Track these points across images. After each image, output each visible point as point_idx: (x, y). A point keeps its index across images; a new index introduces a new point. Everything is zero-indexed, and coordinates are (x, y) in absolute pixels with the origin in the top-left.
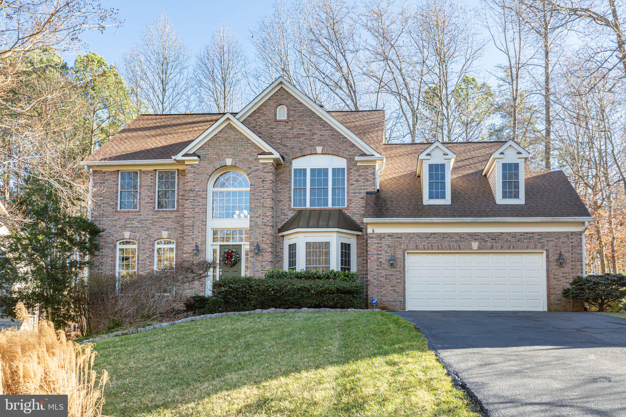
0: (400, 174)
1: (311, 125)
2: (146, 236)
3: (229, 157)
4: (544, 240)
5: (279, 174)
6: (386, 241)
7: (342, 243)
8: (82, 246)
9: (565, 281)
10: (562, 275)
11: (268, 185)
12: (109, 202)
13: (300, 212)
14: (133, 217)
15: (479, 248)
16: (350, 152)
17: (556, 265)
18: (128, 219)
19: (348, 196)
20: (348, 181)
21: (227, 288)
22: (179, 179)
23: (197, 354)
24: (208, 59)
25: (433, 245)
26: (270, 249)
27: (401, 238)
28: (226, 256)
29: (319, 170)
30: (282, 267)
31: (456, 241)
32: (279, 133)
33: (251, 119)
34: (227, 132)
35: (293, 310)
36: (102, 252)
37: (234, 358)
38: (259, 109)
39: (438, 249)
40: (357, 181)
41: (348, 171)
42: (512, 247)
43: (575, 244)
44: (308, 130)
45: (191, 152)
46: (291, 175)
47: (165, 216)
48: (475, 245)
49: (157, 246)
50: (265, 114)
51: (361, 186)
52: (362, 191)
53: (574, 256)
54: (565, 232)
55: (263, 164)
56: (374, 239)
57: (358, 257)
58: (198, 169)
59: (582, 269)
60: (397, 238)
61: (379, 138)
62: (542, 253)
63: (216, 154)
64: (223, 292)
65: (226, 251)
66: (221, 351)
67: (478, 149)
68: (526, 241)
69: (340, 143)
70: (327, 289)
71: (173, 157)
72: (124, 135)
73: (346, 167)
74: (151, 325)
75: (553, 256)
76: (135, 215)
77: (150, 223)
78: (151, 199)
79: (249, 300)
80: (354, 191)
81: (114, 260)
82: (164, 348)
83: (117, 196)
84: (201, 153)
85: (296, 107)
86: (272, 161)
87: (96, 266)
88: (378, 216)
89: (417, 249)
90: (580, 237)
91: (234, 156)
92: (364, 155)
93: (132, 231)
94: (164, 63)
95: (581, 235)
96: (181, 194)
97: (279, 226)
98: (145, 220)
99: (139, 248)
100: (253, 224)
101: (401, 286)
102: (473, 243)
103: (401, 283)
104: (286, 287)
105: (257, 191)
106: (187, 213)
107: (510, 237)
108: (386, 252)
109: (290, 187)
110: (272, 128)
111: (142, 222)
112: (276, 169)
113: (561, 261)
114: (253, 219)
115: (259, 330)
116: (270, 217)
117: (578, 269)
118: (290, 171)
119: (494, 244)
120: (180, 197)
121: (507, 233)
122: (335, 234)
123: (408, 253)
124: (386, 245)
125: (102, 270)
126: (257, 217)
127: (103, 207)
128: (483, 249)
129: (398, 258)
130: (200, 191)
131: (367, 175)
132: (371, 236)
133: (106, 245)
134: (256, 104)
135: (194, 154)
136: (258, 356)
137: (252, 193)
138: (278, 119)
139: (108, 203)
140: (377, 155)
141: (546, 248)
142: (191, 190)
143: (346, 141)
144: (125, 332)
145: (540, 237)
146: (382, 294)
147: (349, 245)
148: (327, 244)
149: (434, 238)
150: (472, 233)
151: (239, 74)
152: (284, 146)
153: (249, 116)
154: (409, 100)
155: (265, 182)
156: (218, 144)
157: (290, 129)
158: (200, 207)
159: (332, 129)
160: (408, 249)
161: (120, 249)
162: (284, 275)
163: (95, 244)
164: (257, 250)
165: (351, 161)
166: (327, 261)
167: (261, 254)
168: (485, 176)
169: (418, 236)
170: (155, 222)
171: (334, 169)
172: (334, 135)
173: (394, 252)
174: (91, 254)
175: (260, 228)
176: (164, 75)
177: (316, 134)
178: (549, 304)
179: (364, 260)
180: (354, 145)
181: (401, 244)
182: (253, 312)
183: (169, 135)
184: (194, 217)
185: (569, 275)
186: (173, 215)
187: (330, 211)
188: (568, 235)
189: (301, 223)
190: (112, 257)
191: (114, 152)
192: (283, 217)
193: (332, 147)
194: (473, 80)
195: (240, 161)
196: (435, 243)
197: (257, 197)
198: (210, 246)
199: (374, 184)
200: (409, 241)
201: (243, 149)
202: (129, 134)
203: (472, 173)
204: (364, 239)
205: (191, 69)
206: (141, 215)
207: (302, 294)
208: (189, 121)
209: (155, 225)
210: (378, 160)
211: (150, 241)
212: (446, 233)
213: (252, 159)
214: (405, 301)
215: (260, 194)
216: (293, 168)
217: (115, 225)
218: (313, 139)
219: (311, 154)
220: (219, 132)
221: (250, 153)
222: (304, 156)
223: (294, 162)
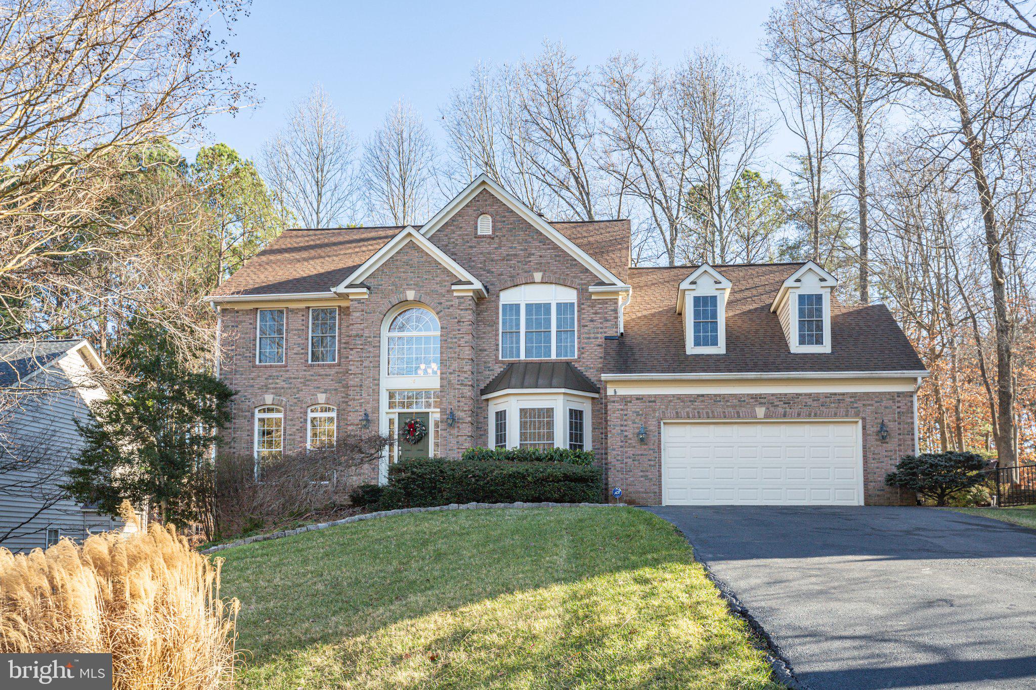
0: (653, 311)
1: (526, 241)
2: (295, 401)
3: (411, 289)
4: (859, 404)
5: (481, 311)
6: (633, 407)
7: (570, 410)
8: (206, 414)
9: (890, 462)
10: (886, 454)
11: (466, 327)
12: (244, 353)
13: (511, 365)
14: (277, 373)
15: (766, 416)
16: (582, 279)
17: (877, 440)
18: (270, 376)
19: (579, 343)
20: (579, 321)
21: (409, 474)
22: (340, 319)
23: (368, 568)
24: (381, 150)
25: (701, 411)
26: (470, 419)
27: (654, 402)
28: (407, 428)
29: (538, 306)
30: (486, 444)
31: (734, 407)
32: (481, 253)
33: (441, 235)
34: (408, 252)
35: (502, 505)
36: (234, 423)
37: (419, 573)
38: (453, 220)
39: (708, 417)
40: (592, 321)
41: (578, 306)
42: (813, 414)
43: (904, 409)
44: (521, 250)
45: (358, 282)
46: (498, 313)
47: (322, 371)
48: (760, 411)
49: (310, 415)
50: (461, 227)
51: (598, 328)
52: (599, 335)
53: (901, 426)
54: (889, 393)
55: (458, 297)
56: (616, 404)
57: (594, 429)
58: (367, 305)
59: (913, 445)
60: (650, 402)
61: (623, 260)
62: (857, 422)
63: (394, 284)
64: (403, 480)
65: (408, 421)
66: (401, 563)
67: (764, 274)
68: (833, 405)
69: (567, 268)
70: (550, 475)
71: (333, 290)
72: (264, 258)
73: (575, 301)
74: (303, 526)
75: (872, 427)
76: (280, 371)
77: (301, 382)
78: (302, 349)
79: (440, 491)
80: (587, 336)
81: (251, 435)
82: (322, 558)
83: (255, 345)
84: (372, 283)
85: (505, 217)
86: (471, 294)
87: (227, 444)
88: (622, 372)
89: (678, 417)
90: (910, 399)
91: (417, 287)
92: (602, 283)
93: (276, 394)
94: (320, 156)
95: (912, 396)
96: (343, 341)
97: (482, 386)
98: (294, 378)
99: (285, 418)
100: (445, 383)
101: (655, 471)
102: (757, 409)
103: (655, 466)
104: (492, 472)
105: (450, 336)
106: (352, 367)
107: (811, 400)
108: (634, 423)
109: (497, 330)
110: (471, 247)
111: (290, 380)
112: (477, 304)
113: (883, 434)
114: (444, 375)
115: (454, 533)
116: (469, 373)
117: (908, 445)
118: (497, 308)
119: (788, 410)
120: (343, 346)
121: (806, 394)
122: (562, 397)
123: (664, 423)
124: (634, 412)
125: (234, 448)
126: (450, 373)
127: (237, 360)
128: (771, 417)
129: (650, 431)
130: (370, 337)
131: (606, 313)
132: (612, 399)
133: (240, 413)
134: (448, 213)
135: (362, 285)
136: (454, 569)
137: (444, 340)
138: (479, 233)
139: (242, 355)
140: (620, 284)
141: (862, 415)
142: (357, 336)
143: (576, 265)
144: (268, 535)
146: (628, 481)
147: (581, 412)
148: (550, 412)
149: (702, 401)
150: (756, 395)
151: (425, 171)
152: (489, 272)
153: (438, 231)
154: (665, 205)
155: (462, 324)
156: (395, 270)
157: (496, 248)
158: (371, 359)
159: (556, 248)
160: (665, 418)
161: (260, 420)
162: (489, 455)
163: (225, 413)
164: (451, 420)
165: (583, 293)
166: (550, 436)
167: (457, 425)
168: (775, 312)
169: (679, 399)
170: (308, 380)
171: (559, 305)
172: (559, 256)
173: (645, 423)
174: (220, 426)
175: (455, 389)
176: (320, 173)
177: (533, 254)
178: (867, 496)
179: (602, 433)
180: (587, 271)
181: (654, 410)
182: (445, 507)
183: (327, 259)
184: (362, 374)
185: (895, 453)
186: (333, 371)
187: (554, 364)
188: (892, 396)
189: (513, 381)
190: (248, 430)
191: (251, 282)
192: (488, 373)
193: (556, 273)
194: (757, 175)
195: (426, 294)
196: (703, 409)
197: (450, 345)
198: (384, 414)
199: (617, 326)
200: (667, 407)
201: (430, 277)
202: (272, 258)
203: (756, 309)
204: (602, 403)
205: (357, 165)
206: (288, 371)
207: (515, 483)
208: (355, 237)
209: (309, 385)
210: (621, 291)
211: (301, 408)
212: (720, 395)
213: (443, 290)
214: (660, 492)
215: (455, 340)
216: (501, 303)
217: (252, 386)
218: (530, 261)
219: (527, 283)
220: (397, 253)
221: (440, 283)
222: (518, 286)
223: (502, 294)
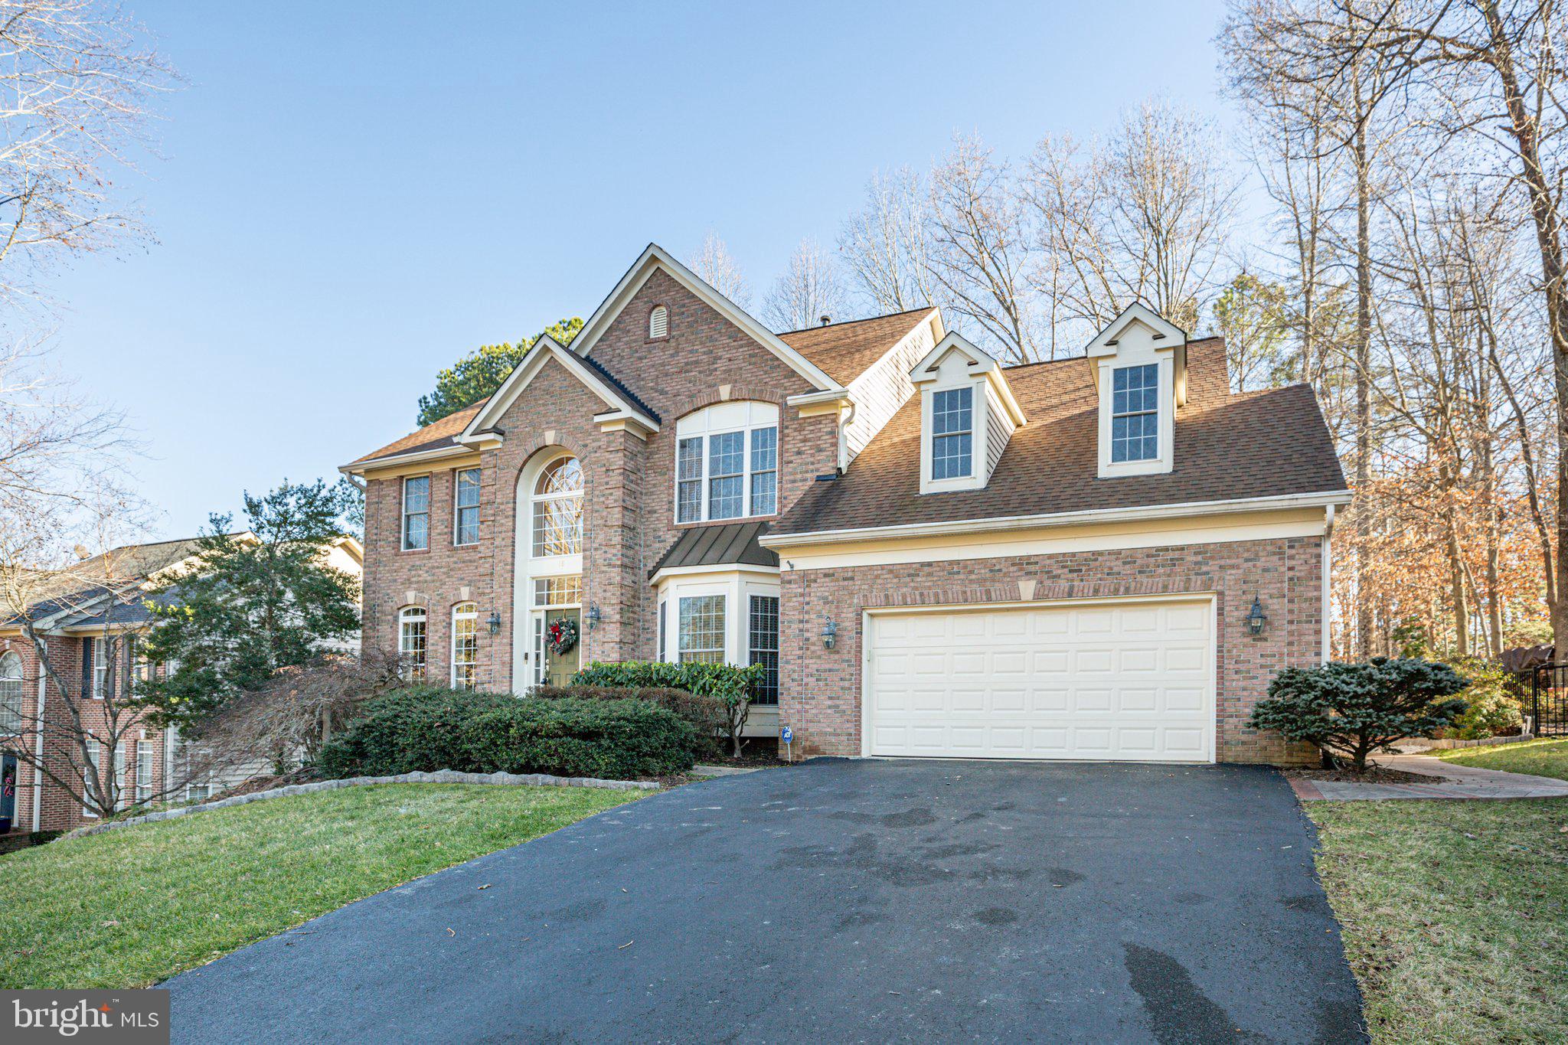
1: (711, 338)
2: (438, 598)
3: (549, 428)
4: (1212, 567)
6: (818, 590)
7: (752, 598)
9: (1269, 677)
10: (1262, 661)
11: (616, 479)
12: (387, 537)
13: (687, 531)
15: (1037, 597)
16: (785, 389)
17: (1244, 635)
18: (413, 565)
19: (781, 490)
20: (781, 455)
25: (926, 592)
26: (619, 616)
27: (852, 579)
28: (551, 632)
29: (727, 437)
30: (654, 653)
31: (982, 581)
32: (653, 366)
34: (548, 375)
36: (378, 631)
38: (618, 321)
39: (939, 603)
40: (799, 453)
41: (781, 432)
42: (1122, 589)
43: (1301, 571)
44: (704, 353)
45: (489, 426)
46: (673, 454)
47: (468, 556)
48: (1027, 588)
49: (456, 617)
50: (629, 331)
51: (807, 464)
52: (808, 475)
53: (1295, 607)
54: (1273, 541)
55: (608, 434)
56: (793, 586)
58: (500, 458)
59: (1319, 643)
60: (845, 579)
62: (1210, 601)
63: (532, 424)
68: (1161, 570)
69: (766, 372)
71: (456, 439)
73: (777, 425)
75: (1237, 609)
76: (423, 559)
77: (444, 573)
78: (447, 527)
80: (792, 478)
81: (394, 646)
83: (399, 526)
84: (506, 425)
85: (684, 306)
86: (622, 427)
89: (887, 605)
90: (1315, 551)
91: (558, 424)
92: (812, 389)
93: (417, 590)
95: (1319, 545)
97: (651, 566)
98: (438, 567)
99: (428, 622)
100: (589, 564)
101: (850, 696)
102: (1022, 584)
103: (852, 689)
105: (597, 493)
106: (483, 549)
107: (1119, 563)
108: (820, 616)
109: (673, 479)
110: (640, 358)
111: (434, 571)
112: (644, 444)
113: (1257, 623)
114: (588, 553)
116: (619, 547)
117: (1308, 643)
118: (673, 446)
119: (1076, 583)
121: (1110, 553)
122: (736, 577)
124: (820, 598)
126: (596, 549)
127: (380, 547)
128: (1046, 597)
129: (845, 629)
131: (819, 438)
132: (787, 577)
133: (383, 618)
135: (494, 430)
137: (588, 499)
138: (652, 336)
139: (386, 539)
140: (835, 389)
141: (1218, 587)
142: (488, 503)
143: (776, 367)
145: (1199, 558)
146: (809, 716)
147: (776, 599)
148: (719, 602)
149: (930, 574)
150: (1021, 558)
152: (662, 392)
153: (601, 340)
155: (611, 473)
156: (533, 403)
157: (672, 356)
158: (504, 535)
159: (751, 343)
160: (867, 606)
161: (405, 625)
164: (593, 619)
165: (784, 408)
166: (720, 640)
167: (602, 626)
169: (891, 572)
170: (451, 569)
171: (754, 433)
172: (755, 355)
173: (837, 615)
175: (600, 572)
177: (720, 358)
178: (1222, 743)
180: (793, 373)
181: (851, 594)
184: (493, 556)
185: (1281, 660)
186: (477, 555)
187: (738, 527)
188: (1280, 548)
190: (390, 640)
192: (657, 545)
193: (750, 382)
195: (570, 433)
196: (930, 588)
197: (595, 507)
198: (528, 613)
199: (835, 457)
200: (871, 587)
201: (575, 407)
206: (431, 558)
209: (452, 576)
210: (837, 399)
211: (444, 608)
212: (958, 562)
213: (589, 426)
214: (859, 733)
215: (602, 499)
216: (678, 439)
217: (395, 581)
218: (716, 370)
219: (711, 404)
220: (536, 377)
221: (585, 416)
222: (699, 409)
223: (680, 424)
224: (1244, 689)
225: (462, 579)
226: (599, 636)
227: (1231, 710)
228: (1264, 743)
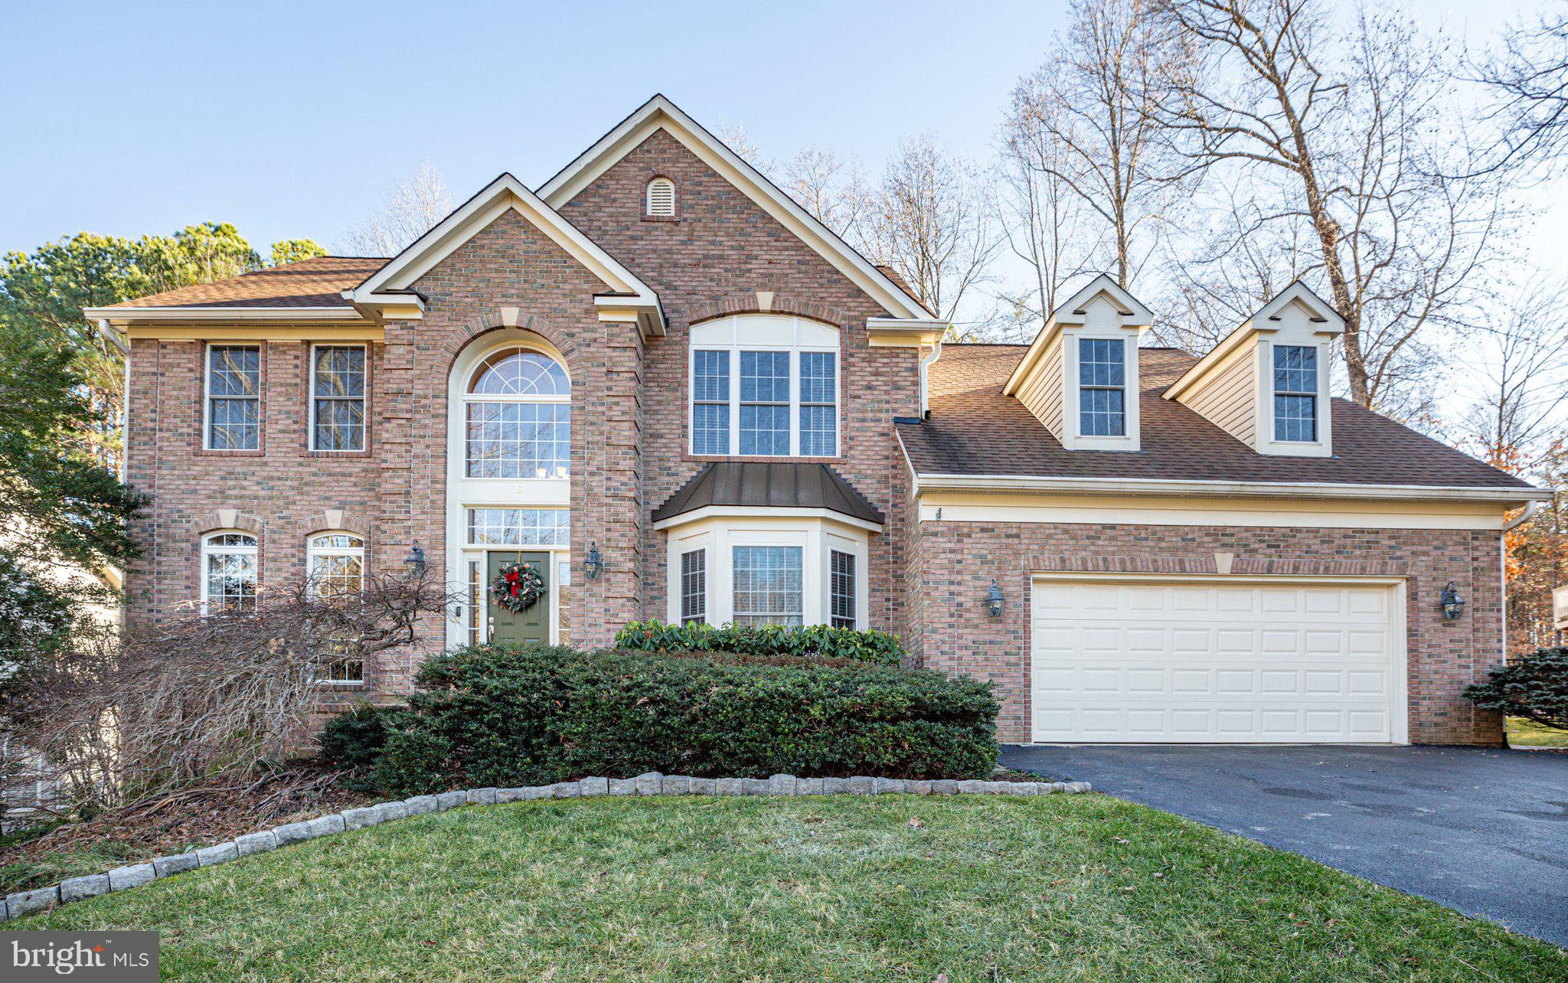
1: (742, 233)
2: (282, 523)
3: (509, 304)
4: (1405, 552)
5: (653, 361)
6: (972, 547)
7: (834, 552)
9: (1458, 662)
10: (1450, 646)
11: (624, 384)
12: (176, 426)
13: (713, 466)
14: (245, 469)
15: (1235, 571)
16: (849, 309)
17: (1435, 620)
18: (231, 473)
19: (845, 428)
20: (844, 386)
22: (372, 367)
25: (1110, 558)
26: (631, 566)
27: (1017, 536)
29: (765, 356)
30: (662, 615)
31: (1174, 550)
32: (654, 251)
34: (504, 233)
36: (159, 563)
38: (597, 185)
39: (1124, 570)
40: (869, 388)
41: (844, 360)
42: (1322, 569)
43: (1484, 563)
44: (733, 248)
45: (401, 285)
46: (686, 367)
47: (335, 468)
48: (1224, 561)
49: (313, 551)
50: (615, 201)
51: (880, 402)
52: (883, 415)
53: (1479, 595)
54: (1459, 532)
55: (609, 324)
56: (941, 540)
57: (873, 591)
58: (421, 334)
59: (1502, 631)
60: (1008, 536)
62: (1398, 586)
63: (475, 294)
65: (507, 568)
68: (1358, 552)
69: (822, 286)
70: (870, 702)
73: (837, 350)
75: (1428, 595)
76: (250, 464)
77: (292, 488)
78: (295, 422)
80: (860, 415)
81: (193, 587)
83: (199, 413)
84: (430, 290)
85: (701, 184)
86: (634, 318)
88: (954, 472)
89: (1063, 569)
90: (1494, 545)
91: (525, 301)
92: (889, 317)
93: (243, 509)
95: (1498, 539)
96: (377, 409)
97: (655, 504)
98: (279, 479)
99: (261, 556)
100: (580, 492)
102: (1218, 556)
103: (1017, 665)
105: (592, 400)
106: (389, 456)
107: (1318, 541)
108: (976, 578)
109: (685, 398)
110: (634, 236)
111: (271, 483)
112: (645, 348)
113: (1448, 609)
114: (579, 478)
116: (630, 476)
118: (685, 357)
119: (1275, 559)
120: (376, 418)
121: (1309, 530)
122: (818, 525)
124: (975, 556)
125: (159, 611)
126: (591, 474)
127: (162, 439)
128: (1245, 573)
129: (1010, 595)
130: (426, 397)
131: (897, 374)
132: (929, 530)
133: (171, 544)
134: (589, 168)
135: (408, 292)
137: (579, 407)
138: (650, 214)
139: (174, 430)
140: (925, 318)
141: (1410, 572)
142: (399, 393)
143: (838, 281)
145: (1393, 543)
147: (851, 557)
148: (795, 555)
149: (1112, 538)
150: (1216, 528)
152: (670, 286)
155: (615, 376)
156: (479, 266)
157: (683, 243)
158: (428, 441)
159: (800, 247)
160: (1038, 570)
161: (210, 558)
162: (666, 643)
164: (593, 566)
165: (854, 333)
166: (795, 602)
167: (604, 576)
169: (1066, 531)
170: (306, 484)
171: (804, 356)
172: (807, 263)
173: (999, 578)
175: (600, 505)
177: (756, 258)
178: (1415, 726)
179: (888, 600)
180: (860, 292)
181: (1017, 555)
184: (409, 470)
185: (1468, 646)
186: (357, 467)
187: (796, 466)
188: (1463, 538)
189: (720, 493)
190: (187, 578)
192: (666, 479)
193: (800, 294)
195: (545, 315)
196: (1113, 553)
197: (590, 418)
198: (459, 552)
199: (916, 398)
200: (1042, 547)
201: (551, 282)
204: (887, 544)
206: (266, 464)
209: (308, 494)
210: (930, 331)
211: (294, 537)
212: (1146, 527)
213: (576, 310)
214: (1028, 717)
215: (601, 409)
216: (693, 347)
217: (195, 492)
218: (749, 271)
219: (743, 312)
220: (480, 233)
221: (570, 295)
222: (724, 315)
223: (694, 331)
224: (1436, 673)
225: (328, 498)
226: (601, 589)
227: (1424, 693)
228: (1454, 724)
